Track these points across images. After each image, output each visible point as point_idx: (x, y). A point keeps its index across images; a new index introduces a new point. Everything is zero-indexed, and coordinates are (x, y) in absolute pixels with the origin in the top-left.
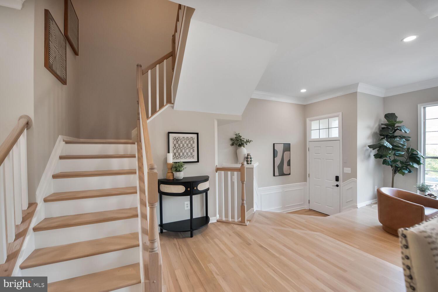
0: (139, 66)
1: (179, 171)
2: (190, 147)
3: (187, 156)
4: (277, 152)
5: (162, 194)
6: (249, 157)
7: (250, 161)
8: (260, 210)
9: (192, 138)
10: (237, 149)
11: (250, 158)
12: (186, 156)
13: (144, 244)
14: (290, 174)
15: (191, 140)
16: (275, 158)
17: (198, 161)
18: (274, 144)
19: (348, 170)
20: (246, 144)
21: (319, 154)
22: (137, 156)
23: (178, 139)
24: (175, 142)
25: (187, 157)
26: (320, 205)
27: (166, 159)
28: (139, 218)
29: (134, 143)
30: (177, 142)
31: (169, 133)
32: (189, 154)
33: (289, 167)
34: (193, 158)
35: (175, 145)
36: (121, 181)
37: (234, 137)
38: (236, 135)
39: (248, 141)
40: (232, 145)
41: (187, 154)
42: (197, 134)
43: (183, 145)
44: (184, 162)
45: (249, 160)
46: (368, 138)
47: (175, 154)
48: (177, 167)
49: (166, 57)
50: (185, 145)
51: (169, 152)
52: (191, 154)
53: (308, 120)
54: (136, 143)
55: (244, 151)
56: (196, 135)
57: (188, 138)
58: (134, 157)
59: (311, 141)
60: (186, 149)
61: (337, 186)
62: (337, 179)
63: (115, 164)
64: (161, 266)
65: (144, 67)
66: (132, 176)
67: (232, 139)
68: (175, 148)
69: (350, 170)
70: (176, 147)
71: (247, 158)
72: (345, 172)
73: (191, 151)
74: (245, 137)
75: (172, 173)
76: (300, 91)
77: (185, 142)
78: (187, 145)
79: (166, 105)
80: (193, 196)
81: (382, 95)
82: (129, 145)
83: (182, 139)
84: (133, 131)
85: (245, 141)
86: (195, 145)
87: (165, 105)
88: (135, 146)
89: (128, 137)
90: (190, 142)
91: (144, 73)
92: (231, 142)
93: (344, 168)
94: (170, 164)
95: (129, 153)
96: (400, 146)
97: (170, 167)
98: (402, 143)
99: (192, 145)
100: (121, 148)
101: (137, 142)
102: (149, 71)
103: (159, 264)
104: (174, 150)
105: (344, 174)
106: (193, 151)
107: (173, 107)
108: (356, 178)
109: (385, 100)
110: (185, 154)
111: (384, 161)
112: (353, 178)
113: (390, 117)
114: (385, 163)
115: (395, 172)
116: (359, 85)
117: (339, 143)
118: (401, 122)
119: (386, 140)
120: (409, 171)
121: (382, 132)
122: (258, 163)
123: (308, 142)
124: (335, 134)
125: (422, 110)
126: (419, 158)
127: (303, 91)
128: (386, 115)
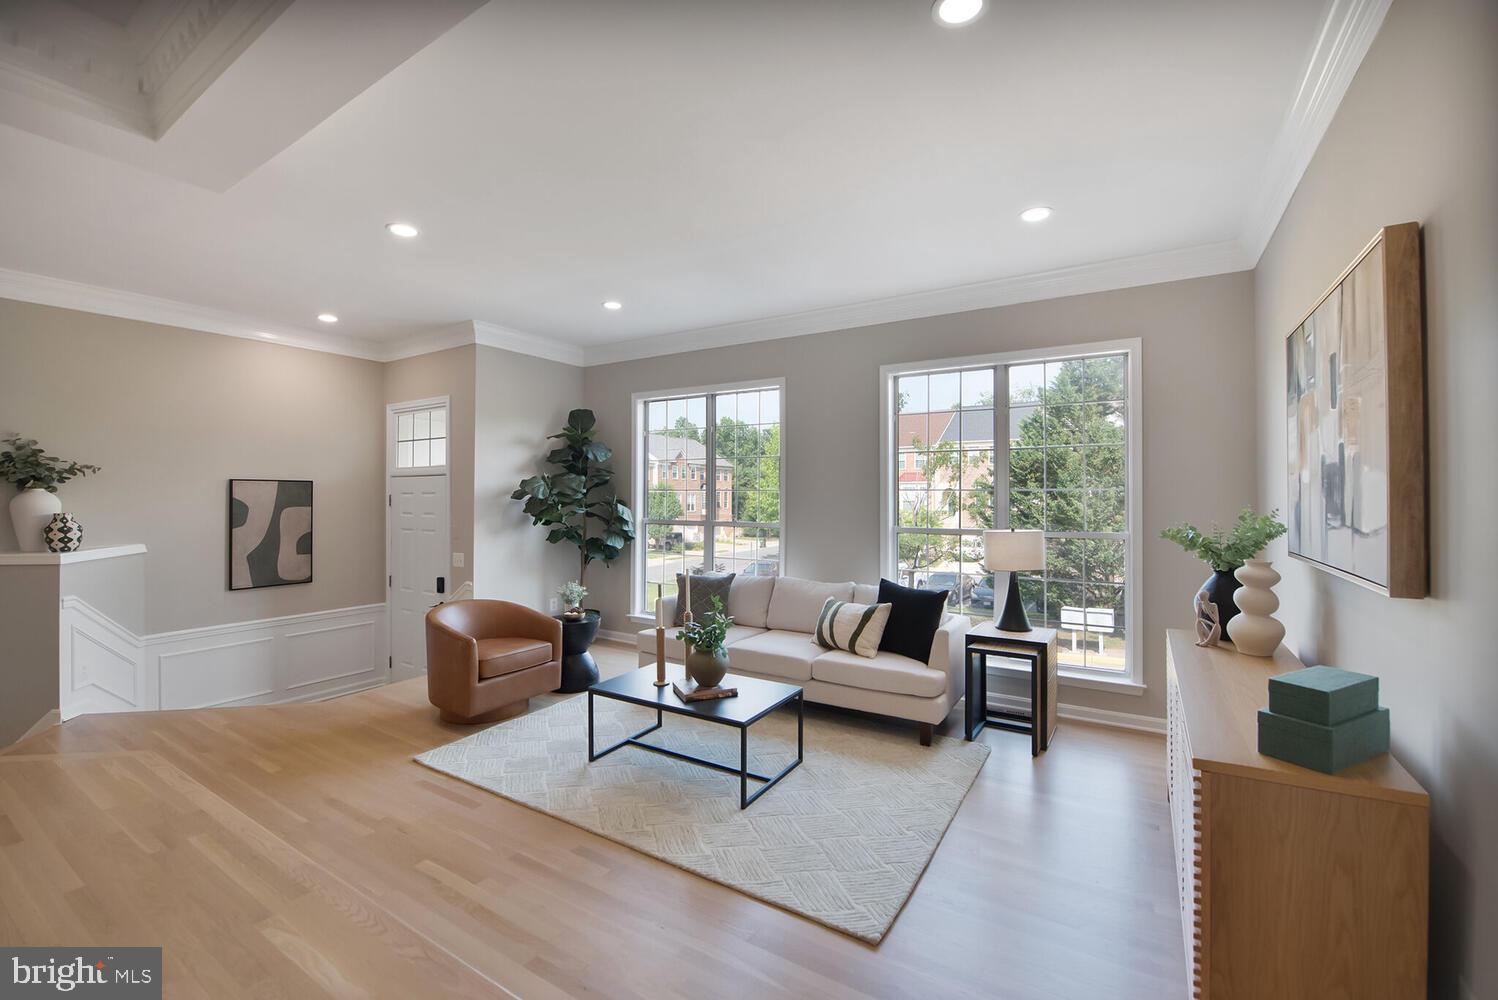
4: (245, 508)
6: (57, 526)
8: (157, 709)
10: (9, 497)
11: (62, 530)
14: (310, 580)
16: (234, 530)
18: (231, 482)
19: (459, 557)
20: (63, 481)
21: (410, 513)
26: (412, 667)
33: (305, 557)
38: (11, 443)
39: (71, 470)
46: (522, 470)
53: (389, 412)
55: (48, 503)
59: (397, 474)
62: (441, 588)
69: (463, 559)
71: (49, 531)
72: (455, 565)
76: (317, 316)
81: (580, 362)
85: (59, 466)
93: (454, 554)
96: (569, 492)
98: (574, 485)
105: (454, 570)
108: (472, 580)
109: (588, 376)
111: (553, 533)
112: (468, 582)
113: (580, 421)
114: (553, 537)
115: (586, 560)
116: (476, 326)
117: (444, 482)
118: (594, 433)
119: (543, 478)
120: (611, 554)
121: (553, 457)
122: (141, 548)
123: (388, 478)
124: (436, 455)
125: (640, 408)
126: (626, 522)
127: (328, 318)
128: (571, 413)
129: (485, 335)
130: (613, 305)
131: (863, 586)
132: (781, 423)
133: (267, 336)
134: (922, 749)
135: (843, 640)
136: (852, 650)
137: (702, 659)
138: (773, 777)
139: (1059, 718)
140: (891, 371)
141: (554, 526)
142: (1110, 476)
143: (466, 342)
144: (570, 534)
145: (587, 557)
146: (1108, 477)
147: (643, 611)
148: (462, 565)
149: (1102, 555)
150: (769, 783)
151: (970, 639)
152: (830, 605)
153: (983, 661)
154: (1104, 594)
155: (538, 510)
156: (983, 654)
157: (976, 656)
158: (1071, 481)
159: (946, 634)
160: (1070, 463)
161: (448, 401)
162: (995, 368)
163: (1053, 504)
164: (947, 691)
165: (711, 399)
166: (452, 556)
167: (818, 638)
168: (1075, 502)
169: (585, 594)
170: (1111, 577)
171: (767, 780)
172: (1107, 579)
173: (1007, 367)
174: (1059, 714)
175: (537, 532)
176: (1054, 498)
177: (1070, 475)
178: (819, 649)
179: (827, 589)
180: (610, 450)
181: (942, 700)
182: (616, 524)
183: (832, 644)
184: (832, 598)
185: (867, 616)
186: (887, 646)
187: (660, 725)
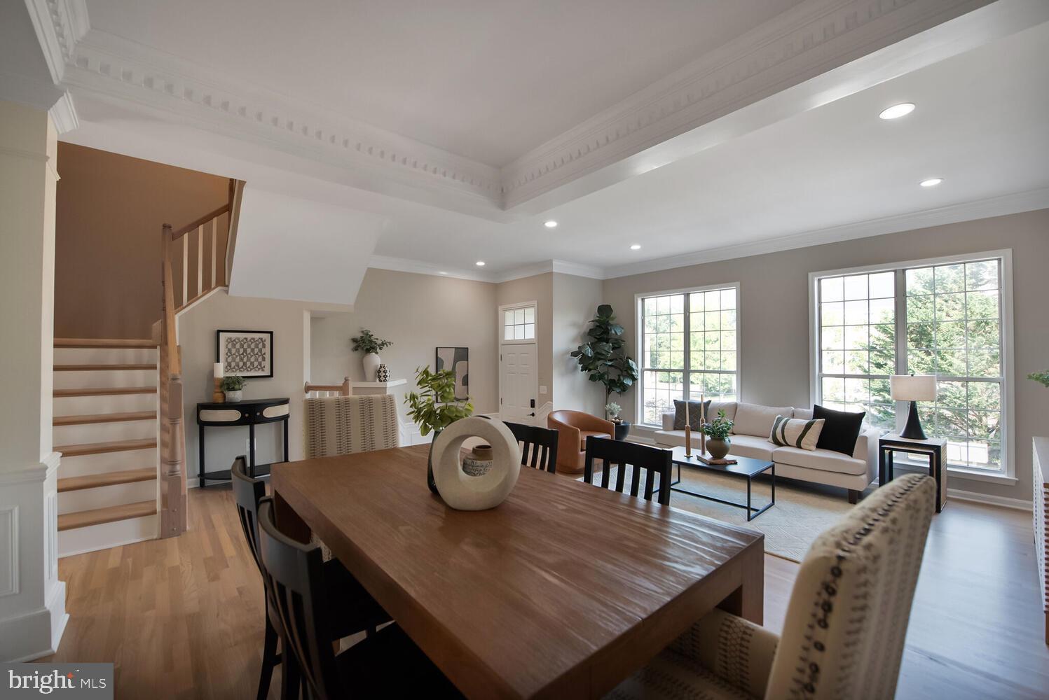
0: (166, 227)
1: (233, 389)
2: (257, 354)
3: (251, 367)
4: (442, 362)
5: (203, 425)
6: (382, 370)
7: (384, 376)
9: (261, 339)
10: (363, 357)
11: (384, 372)
12: (249, 367)
13: (163, 475)
14: (467, 398)
15: (260, 343)
17: (271, 375)
18: (437, 348)
19: (544, 389)
20: (380, 349)
21: (514, 364)
22: (158, 366)
23: (235, 340)
24: (230, 346)
25: (251, 369)
27: (212, 372)
28: (158, 448)
29: (154, 347)
30: (234, 346)
31: (219, 331)
32: (256, 364)
33: (465, 387)
34: (263, 370)
35: (229, 350)
36: (130, 403)
37: (358, 335)
38: (363, 332)
39: (383, 344)
40: (356, 349)
41: (252, 364)
42: (271, 333)
43: (245, 351)
44: (243, 377)
45: (382, 376)
46: (574, 340)
47: (229, 364)
48: (230, 384)
49: (217, 213)
50: (249, 351)
51: (218, 361)
52: (260, 364)
53: (500, 308)
54: (158, 347)
55: (376, 359)
56: (269, 335)
57: (253, 339)
58: (155, 368)
59: (504, 343)
60: (250, 356)
61: (533, 415)
62: (533, 404)
63: (120, 379)
64: (185, 496)
65: (175, 229)
66: (149, 396)
67: (354, 340)
68: (229, 354)
69: (546, 390)
70: (231, 353)
71: (379, 372)
72: (541, 392)
73: (260, 359)
74: (378, 335)
75: (222, 392)
76: (476, 263)
77: (249, 346)
78: (253, 350)
79: (214, 288)
80: (255, 425)
81: (601, 277)
82: (145, 351)
83: (242, 341)
84: (155, 325)
85: (379, 342)
86: (267, 350)
87: (212, 287)
88: (158, 351)
89: (146, 334)
90: (257, 346)
91: (177, 236)
92: (353, 345)
93: (541, 387)
94: (219, 379)
95: (145, 362)
96: (604, 353)
97: (219, 384)
98: (606, 349)
99: (260, 350)
100: (130, 355)
101: (161, 345)
102: (186, 236)
103: (182, 494)
104: (227, 359)
105: (540, 395)
106: (264, 359)
107: (227, 292)
108: (553, 401)
109: (605, 284)
110: (248, 364)
111: (592, 375)
112: (549, 402)
113: (605, 310)
114: (592, 378)
115: (609, 391)
116: (554, 262)
117: (535, 348)
118: (613, 319)
119: (588, 345)
120: (624, 388)
121: (591, 332)
122: (404, 381)
123: (500, 345)
124: (530, 333)
125: (640, 302)
126: (633, 370)
127: (481, 264)
128: (599, 307)
129: (558, 267)
130: (636, 247)
131: (800, 409)
132: (737, 309)
133: (443, 273)
134: (850, 505)
135: (792, 439)
136: (799, 446)
137: (716, 443)
138: (761, 508)
139: (949, 498)
140: (816, 276)
141: (593, 372)
142: (982, 335)
143: (547, 270)
144: (601, 377)
145: (609, 390)
146: (980, 337)
147: (642, 422)
148: (545, 393)
149: (975, 400)
150: (759, 512)
151: (882, 442)
152: (779, 420)
153: (891, 454)
154: (977, 432)
155: (586, 364)
156: (892, 450)
157: (887, 452)
158: (945, 340)
159: (865, 438)
160: (943, 326)
161: (536, 303)
162: (895, 271)
163: (928, 359)
164: (867, 472)
165: (687, 296)
166: (539, 388)
167: (773, 440)
168: (947, 356)
169: (621, 410)
170: (984, 418)
171: (757, 510)
172: (981, 420)
173: (904, 271)
174: (948, 496)
175: (582, 376)
176: (928, 354)
177: (943, 335)
178: (774, 445)
179: (775, 411)
180: (623, 328)
181: (864, 477)
182: (629, 372)
183: (783, 442)
184: (780, 416)
185: (808, 426)
186: (822, 444)
187: (679, 481)
